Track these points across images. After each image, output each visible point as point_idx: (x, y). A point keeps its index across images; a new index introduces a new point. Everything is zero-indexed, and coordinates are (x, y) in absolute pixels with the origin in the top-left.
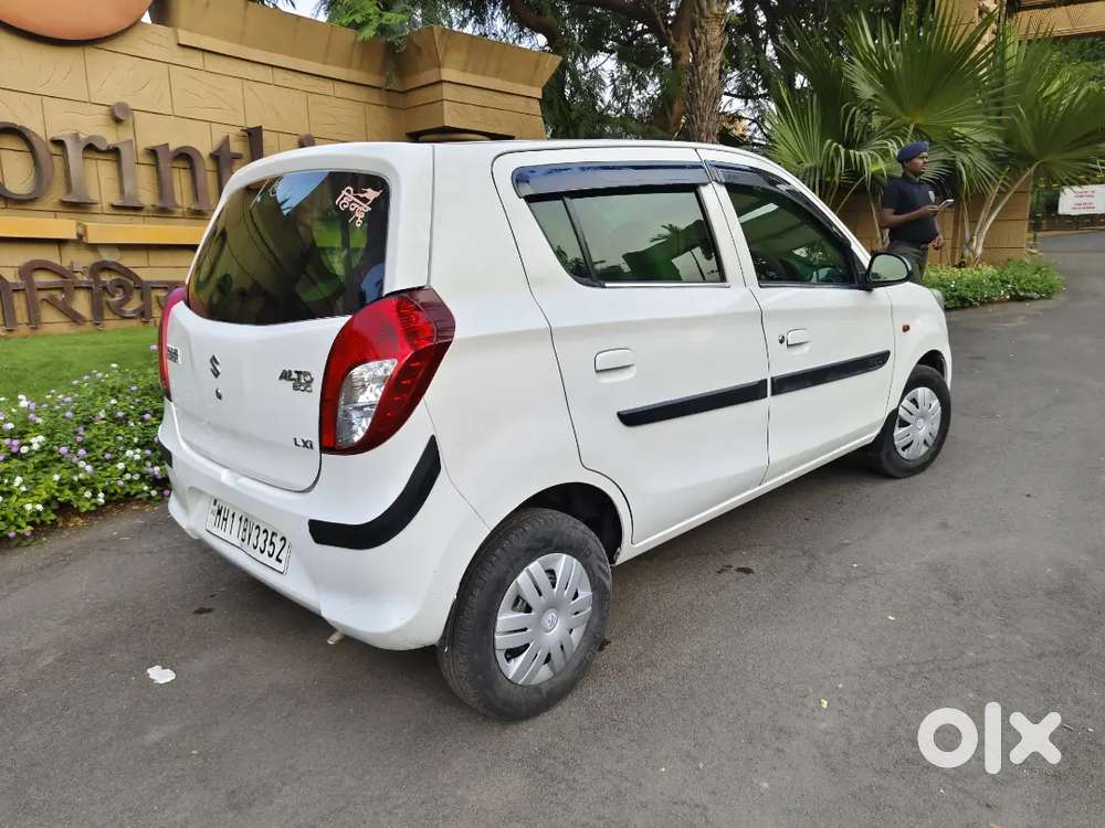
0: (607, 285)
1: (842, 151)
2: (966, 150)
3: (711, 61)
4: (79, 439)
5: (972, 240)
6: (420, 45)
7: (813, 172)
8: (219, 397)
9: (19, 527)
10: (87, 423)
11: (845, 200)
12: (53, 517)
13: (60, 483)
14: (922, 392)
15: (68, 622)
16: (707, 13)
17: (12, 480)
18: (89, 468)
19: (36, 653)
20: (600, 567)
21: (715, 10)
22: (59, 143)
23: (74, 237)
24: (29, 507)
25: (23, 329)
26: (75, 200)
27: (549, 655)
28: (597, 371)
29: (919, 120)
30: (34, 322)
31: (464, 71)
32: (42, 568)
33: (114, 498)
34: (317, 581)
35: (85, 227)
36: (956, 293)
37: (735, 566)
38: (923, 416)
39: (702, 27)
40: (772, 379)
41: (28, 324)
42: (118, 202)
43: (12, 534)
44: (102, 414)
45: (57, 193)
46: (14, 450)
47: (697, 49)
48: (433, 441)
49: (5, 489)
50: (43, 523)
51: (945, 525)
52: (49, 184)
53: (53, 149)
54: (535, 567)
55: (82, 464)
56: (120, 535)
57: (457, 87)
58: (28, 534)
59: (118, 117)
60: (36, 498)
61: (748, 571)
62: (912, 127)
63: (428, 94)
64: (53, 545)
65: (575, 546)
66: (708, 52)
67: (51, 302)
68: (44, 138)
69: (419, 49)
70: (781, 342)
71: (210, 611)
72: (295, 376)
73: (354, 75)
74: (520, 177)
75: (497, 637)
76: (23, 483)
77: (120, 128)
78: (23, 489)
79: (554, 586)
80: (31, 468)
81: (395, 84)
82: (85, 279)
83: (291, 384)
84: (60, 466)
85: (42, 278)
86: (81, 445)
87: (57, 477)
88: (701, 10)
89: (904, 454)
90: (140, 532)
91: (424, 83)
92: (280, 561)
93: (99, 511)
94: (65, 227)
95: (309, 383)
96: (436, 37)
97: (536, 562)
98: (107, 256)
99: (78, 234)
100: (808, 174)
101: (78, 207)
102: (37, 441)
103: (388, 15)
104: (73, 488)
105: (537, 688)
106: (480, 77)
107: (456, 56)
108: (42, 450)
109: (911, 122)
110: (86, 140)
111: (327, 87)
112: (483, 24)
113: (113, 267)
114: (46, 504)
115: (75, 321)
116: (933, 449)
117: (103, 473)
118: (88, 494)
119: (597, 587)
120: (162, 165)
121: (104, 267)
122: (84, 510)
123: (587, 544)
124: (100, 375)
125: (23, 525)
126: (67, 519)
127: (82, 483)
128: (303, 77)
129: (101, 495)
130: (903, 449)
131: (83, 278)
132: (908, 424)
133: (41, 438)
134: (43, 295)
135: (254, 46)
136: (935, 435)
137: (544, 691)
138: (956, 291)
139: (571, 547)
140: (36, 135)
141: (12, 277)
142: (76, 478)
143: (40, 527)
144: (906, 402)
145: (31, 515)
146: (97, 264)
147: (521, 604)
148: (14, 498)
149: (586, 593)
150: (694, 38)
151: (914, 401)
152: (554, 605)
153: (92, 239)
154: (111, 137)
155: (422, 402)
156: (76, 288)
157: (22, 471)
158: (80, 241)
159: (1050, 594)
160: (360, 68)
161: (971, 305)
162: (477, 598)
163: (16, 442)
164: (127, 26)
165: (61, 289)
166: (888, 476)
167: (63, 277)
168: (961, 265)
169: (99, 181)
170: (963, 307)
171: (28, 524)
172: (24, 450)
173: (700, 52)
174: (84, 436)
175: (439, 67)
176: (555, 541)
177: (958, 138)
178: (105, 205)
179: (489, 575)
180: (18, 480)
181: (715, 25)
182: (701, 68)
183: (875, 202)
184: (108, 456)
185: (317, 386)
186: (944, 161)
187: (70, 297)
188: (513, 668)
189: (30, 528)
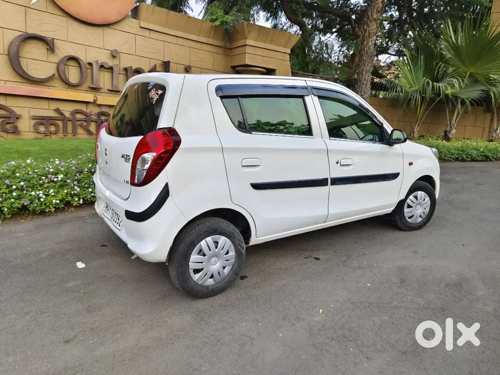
0: (252, 133)
1: (431, 83)
2: (495, 85)
3: (370, 40)
4: (76, 178)
5: (497, 129)
6: (239, 30)
7: (416, 92)
8: (107, 163)
9: (50, 208)
10: (81, 172)
11: (433, 105)
12: (63, 206)
13: (67, 194)
14: (420, 194)
15: (56, 244)
16: (371, 18)
17: (49, 190)
18: (78, 189)
19: (43, 252)
20: (239, 244)
21: (375, 17)
22: (90, 64)
23: (92, 101)
24: (54, 201)
25: (70, 135)
26: (94, 87)
27: (213, 275)
28: (242, 166)
29: (472, 70)
30: (75, 133)
31: (256, 41)
32: (54, 224)
33: (87, 202)
34: (128, 234)
35: (97, 98)
36: (483, 154)
37: (314, 257)
38: (420, 204)
39: (368, 24)
40: (331, 178)
41: (72, 134)
42: (110, 89)
43: (47, 211)
44: (86, 170)
45: (88, 83)
46: (52, 179)
47: (365, 34)
48: (167, 185)
49: (47, 193)
50: (59, 208)
51: (415, 252)
52: (85, 80)
53: (88, 66)
54: (209, 239)
55: (76, 187)
56: (85, 216)
57: (252, 47)
58: (53, 211)
59: (114, 55)
60: (57, 198)
61: (317, 259)
62: (468, 73)
63: (240, 50)
64: (61, 216)
65: (228, 234)
66: (369, 35)
67: (81, 126)
68: (85, 62)
69: (238, 32)
70: (337, 163)
71: (106, 246)
72: (125, 157)
73: (210, 41)
74: (219, 89)
75: (190, 264)
76: (54, 192)
77: (114, 59)
78: (53, 194)
79: (216, 248)
80: (57, 187)
81: (228, 45)
82: (95, 118)
83: (124, 159)
84: (68, 187)
85: (79, 116)
86: (76, 180)
87: (66, 191)
88: (368, 17)
89: (410, 220)
90: (93, 215)
91: (240, 45)
92: (119, 225)
93: (79, 206)
94: (89, 97)
95: (129, 159)
96: (245, 27)
97: (210, 238)
98: (104, 109)
99: (94, 100)
100: (413, 93)
101: (95, 89)
102: (60, 177)
103: (227, 17)
104: (72, 196)
105: (207, 287)
106: (263, 44)
107: (253, 35)
108: (61, 181)
109: (468, 71)
110: (101, 63)
111: (199, 46)
112: (276, 19)
113: (106, 114)
114: (61, 201)
115: (89, 134)
116: (426, 220)
117: (84, 192)
118: (77, 199)
119: (238, 252)
120: (128, 75)
121: (102, 114)
122: (74, 205)
123: (233, 233)
124: (89, 155)
125: (52, 208)
126: (69, 208)
127: (75, 195)
128: (189, 41)
129: (82, 200)
130: (409, 218)
131: (94, 117)
132: (412, 207)
133: (62, 176)
134: (79, 123)
135: (170, 28)
136: (426, 214)
137: (210, 289)
138: (484, 152)
139: (226, 234)
140: (82, 61)
141: (68, 114)
142: (73, 192)
143: (57, 209)
144: (411, 197)
145: (55, 204)
146: (100, 112)
147: (201, 252)
148: (50, 197)
149: (232, 253)
150: (364, 29)
151: (416, 197)
152: (216, 255)
153: (99, 102)
154: (110, 63)
155: (164, 169)
156: (91, 121)
157: (53, 187)
158: (94, 103)
159: (447, 285)
160: (213, 38)
161: (491, 160)
162: (182, 247)
163: (53, 176)
164: (120, 19)
165: (86, 121)
166: (401, 229)
167: (87, 116)
168: (491, 141)
169: (104, 79)
170: (486, 161)
171: (53, 207)
172: (56, 180)
173: (366, 35)
174: (78, 176)
175: (246, 39)
176: (219, 230)
177: (491, 80)
178: (106, 89)
179: (188, 239)
180: (52, 191)
181: (374, 23)
182: (365, 42)
183: (448, 107)
184: (86, 186)
185: (131, 161)
186: (483, 91)
187: (89, 124)
188: (196, 277)
189: (54, 209)
